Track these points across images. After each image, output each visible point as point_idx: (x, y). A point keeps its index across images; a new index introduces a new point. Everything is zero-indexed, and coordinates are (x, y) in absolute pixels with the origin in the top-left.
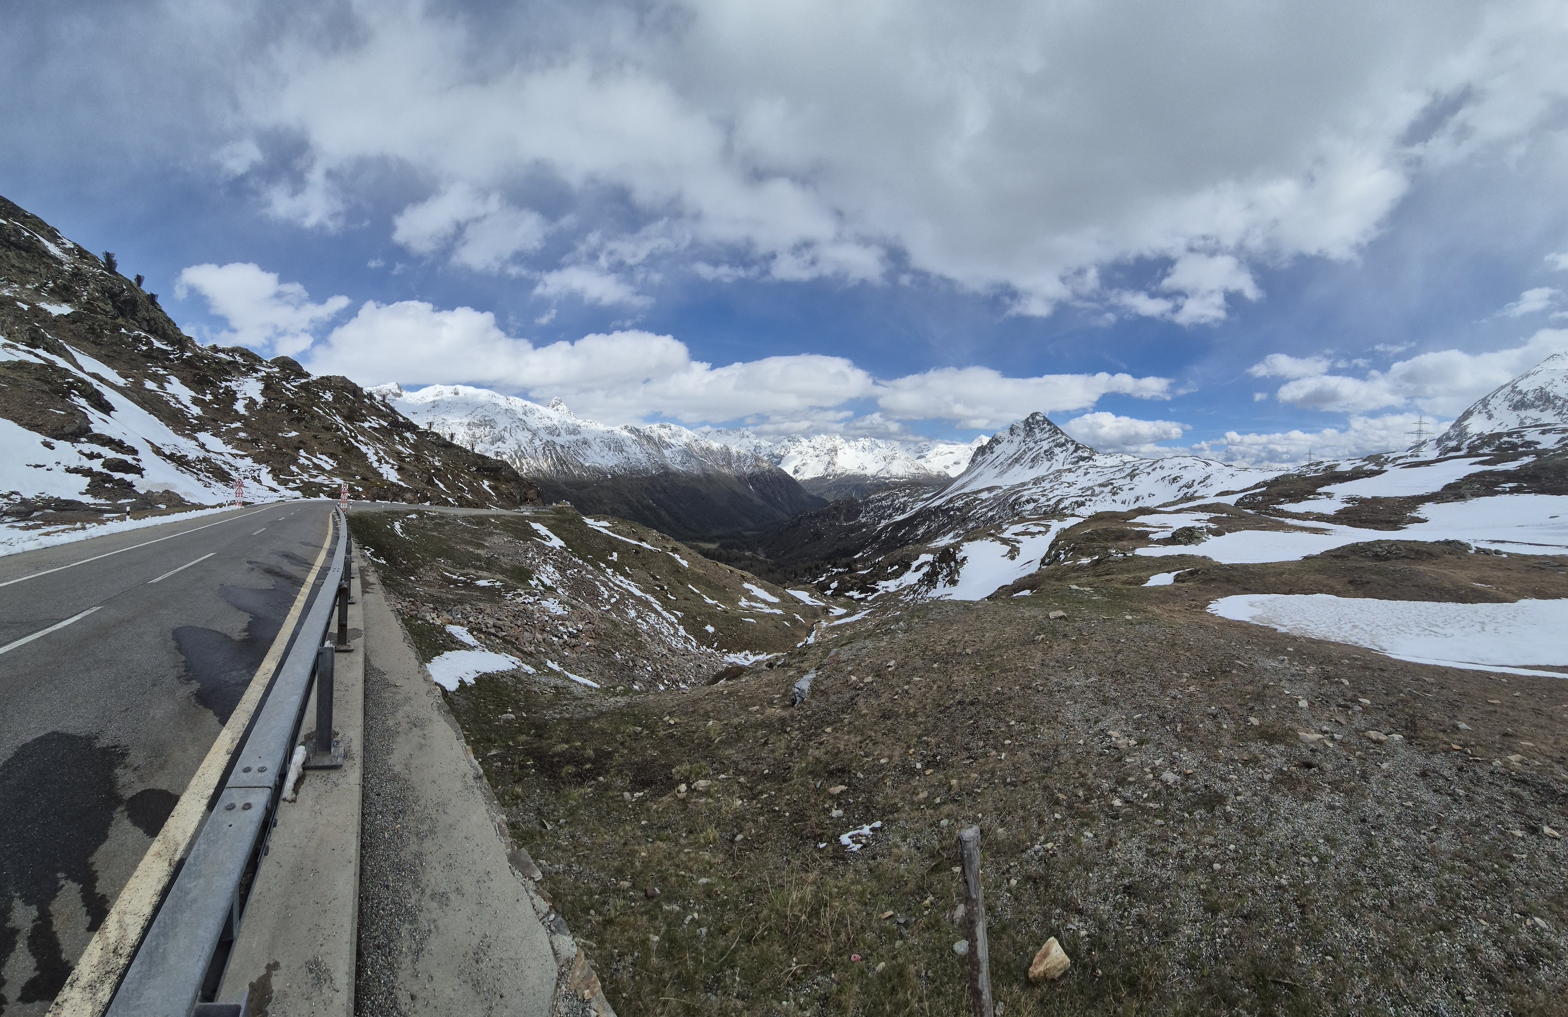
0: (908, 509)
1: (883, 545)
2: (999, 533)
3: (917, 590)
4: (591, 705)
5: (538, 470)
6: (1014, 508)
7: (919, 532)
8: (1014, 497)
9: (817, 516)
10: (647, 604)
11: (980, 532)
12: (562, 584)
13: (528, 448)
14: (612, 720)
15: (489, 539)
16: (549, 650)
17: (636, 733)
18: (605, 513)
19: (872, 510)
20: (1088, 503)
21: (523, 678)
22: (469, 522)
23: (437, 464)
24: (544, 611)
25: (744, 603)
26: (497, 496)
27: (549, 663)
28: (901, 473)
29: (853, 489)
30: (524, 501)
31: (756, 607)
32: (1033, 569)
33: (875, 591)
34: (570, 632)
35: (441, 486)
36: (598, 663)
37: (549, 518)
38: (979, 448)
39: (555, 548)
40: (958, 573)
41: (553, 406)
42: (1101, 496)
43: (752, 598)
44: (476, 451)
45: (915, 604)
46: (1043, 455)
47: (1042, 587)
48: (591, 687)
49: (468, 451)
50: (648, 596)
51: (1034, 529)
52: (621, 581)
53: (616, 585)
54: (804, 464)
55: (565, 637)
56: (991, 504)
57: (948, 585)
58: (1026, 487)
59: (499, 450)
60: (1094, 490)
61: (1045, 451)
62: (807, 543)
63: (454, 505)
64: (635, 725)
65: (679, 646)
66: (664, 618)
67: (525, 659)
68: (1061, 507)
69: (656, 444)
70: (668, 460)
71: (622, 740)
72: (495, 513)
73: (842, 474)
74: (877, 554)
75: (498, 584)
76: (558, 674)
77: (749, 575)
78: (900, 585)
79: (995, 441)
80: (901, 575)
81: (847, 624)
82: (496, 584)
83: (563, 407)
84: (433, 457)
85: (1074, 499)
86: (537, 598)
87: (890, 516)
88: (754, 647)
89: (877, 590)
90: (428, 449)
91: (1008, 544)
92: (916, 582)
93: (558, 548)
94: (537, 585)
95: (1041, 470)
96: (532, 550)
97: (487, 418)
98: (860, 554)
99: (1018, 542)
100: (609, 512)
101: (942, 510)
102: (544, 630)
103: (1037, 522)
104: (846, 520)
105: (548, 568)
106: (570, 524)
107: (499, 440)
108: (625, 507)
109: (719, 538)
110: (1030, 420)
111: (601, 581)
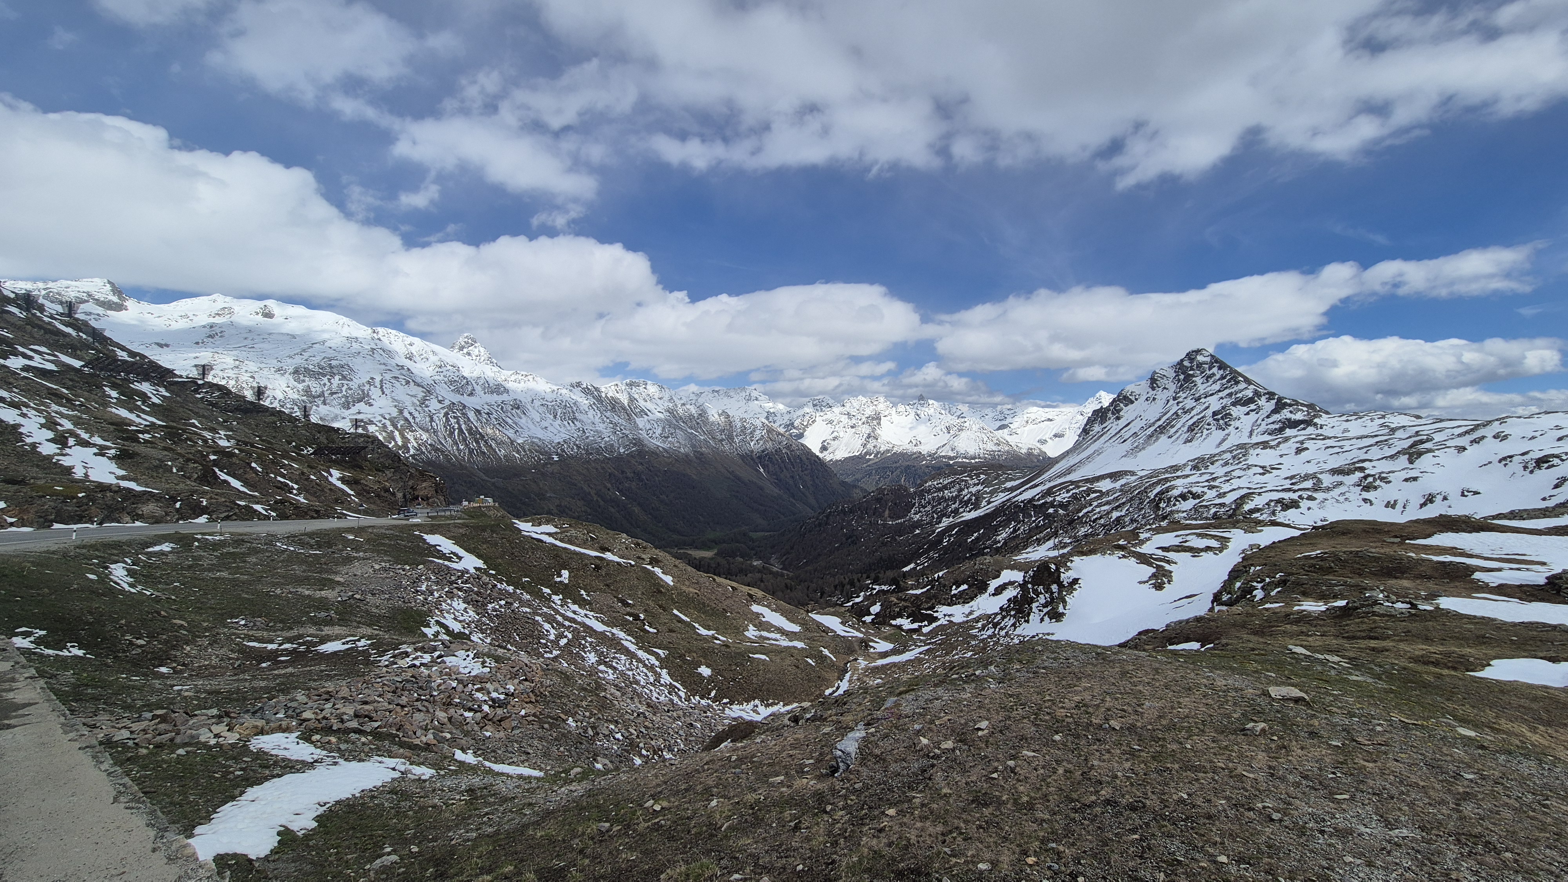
0: (984, 503)
1: (945, 553)
2: (1134, 546)
3: (998, 623)
4: (530, 804)
5: (437, 450)
6: (1157, 507)
7: (999, 538)
8: (1158, 489)
9: (851, 511)
10: (615, 643)
11: (1101, 542)
12: (480, 627)
13: (416, 414)
14: (564, 820)
15: (344, 569)
16: (458, 733)
17: (602, 833)
18: (549, 512)
19: (929, 503)
20: (1304, 504)
21: (413, 788)
22: (302, 544)
23: (223, 443)
24: (452, 673)
25: (752, 632)
26: (358, 495)
27: (459, 755)
28: (972, 450)
29: (901, 472)
30: (412, 499)
31: (768, 639)
32: (1201, 607)
33: (933, 619)
34: (493, 700)
35: (236, 483)
36: (541, 739)
37: (456, 526)
38: (1095, 413)
39: (467, 572)
40: (1064, 602)
41: (461, 348)
42: (1337, 491)
43: (763, 626)
44: (314, 419)
45: (996, 643)
46: (1210, 420)
47: (1224, 641)
48: (530, 777)
49: (296, 419)
50: (614, 631)
51: (1196, 542)
52: (574, 612)
53: (566, 618)
54: (835, 439)
55: (486, 708)
56: (1116, 499)
57: (1046, 618)
58: (1179, 473)
59: (359, 417)
60: (1319, 481)
61: (1215, 414)
62: (838, 549)
63: (267, 518)
64: (600, 821)
65: (662, 698)
66: (639, 660)
67: (415, 758)
68: (1247, 507)
69: (624, 409)
70: (644, 433)
71: (581, 846)
72: (354, 525)
73: (888, 451)
74: (936, 566)
75: (363, 642)
76: (472, 769)
77: (758, 593)
78: (971, 613)
79: (1123, 399)
80: (972, 599)
81: (894, 665)
82: (359, 644)
83: (478, 350)
84: (213, 430)
85: (1276, 496)
86: (437, 653)
87: (956, 512)
88: (766, 695)
89: (936, 619)
90: (197, 415)
91: (1150, 564)
92: (997, 610)
93: (472, 571)
94: (437, 634)
95: (1205, 445)
96: (428, 579)
97: (334, 363)
98: (912, 566)
99: (1169, 562)
100: (555, 511)
101: (1035, 506)
102: (449, 704)
103: (1202, 530)
104: (892, 517)
105: (455, 604)
106: (493, 531)
107: (359, 401)
108: (578, 503)
109: (714, 543)
110: (1186, 363)
111: (544, 616)
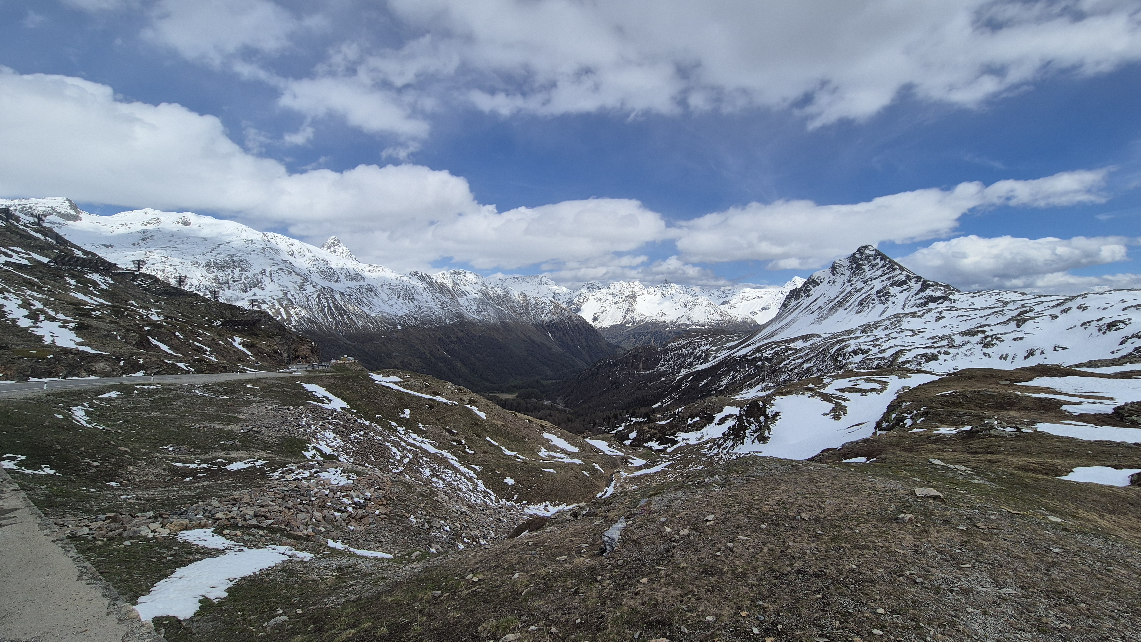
0: (711, 358)
1: (683, 394)
2: (819, 388)
3: (721, 445)
4: (383, 578)
5: (312, 322)
6: (836, 360)
7: (722, 383)
8: (837, 347)
9: (615, 365)
10: (444, 462)
11: (795, 385)
12: (345, 451)
13: (297, 296)
14: (408, 590)
15: (245, 409)
16: (330, 528)
17: (435, 598)
18: (395, 367)
19: (671, 358)
20: (942, 357)
21: (298, 568)
22: (214, 392)
23: (154, 318)
24: (325, 484)
25: (543, 453)
26: (254, 355)
27: (331, 543)
28: (703, 320)
29: (651, 336)
30: (294, 358)
31: (555, 457)
32: (867, 432)
33: (674, 442)
34: (355, 503)
35: (164, 347)
36: (390, 531)
37: (327, 377)
38: (792, 292)
39: (336, 411)
40: (769, 429)
41: (329, 247)
42: (965, 348)
43: (551, 448)
44: (221, 300)
45: (720, 459)
46: (875, 297)
47: (883, 456)
48: (383, 559)
49: (208, 300)
50: (443, 452)
51: (864, 385)
52: (414, 439)
53: (408, 444)
54: (603, 312)
55: (350, 509)
56: (807, 354)
57: (756, 441)
58: (852, 336)
59: (254, 298)
60: (953, 340)
61: (878, 292)
62: (605, 392)
63: (188, 372)
64: (434, 589)
65: (479, 501)
66: (462, 474)
67: (299, 546)
68: (900, 360)
69: (449, 291)
70: (464, 309)
71: (420, 607)
72: (252, 377)
73: (642, 321)
74: (677, 403)
75: (260, 462)
76: (341, 553)
77: (547, 424)
78: (702, 438)
79: (812, 282)
80: (703, 428)
81: (646, 475)
82: (257, 464)
83: (341, 248)
84: (147, 309)
85: (921, 351)
86: (314, 470)
87: (691, 365)
88: (554, 498)
89: (677, 442)
90: (135, 298)
91: (831, 401)
92: (721, 435)
93: (339, 410)
94: (314, 456)
95: (871, 315)
96: (307, 416)
97: (235, 258)
98: (659, 404)
99: (844, 400)
100: (399, 366)
101: (748, 361)
102: (324, 506)
103: (868, 377)
104: (645, 369)
105: (327, 434)
106: (353, 382)
107: (255, 286)
108: (417, 360)
109: (516, 388)
110: (858, 256)
111: (392, 442)
